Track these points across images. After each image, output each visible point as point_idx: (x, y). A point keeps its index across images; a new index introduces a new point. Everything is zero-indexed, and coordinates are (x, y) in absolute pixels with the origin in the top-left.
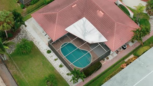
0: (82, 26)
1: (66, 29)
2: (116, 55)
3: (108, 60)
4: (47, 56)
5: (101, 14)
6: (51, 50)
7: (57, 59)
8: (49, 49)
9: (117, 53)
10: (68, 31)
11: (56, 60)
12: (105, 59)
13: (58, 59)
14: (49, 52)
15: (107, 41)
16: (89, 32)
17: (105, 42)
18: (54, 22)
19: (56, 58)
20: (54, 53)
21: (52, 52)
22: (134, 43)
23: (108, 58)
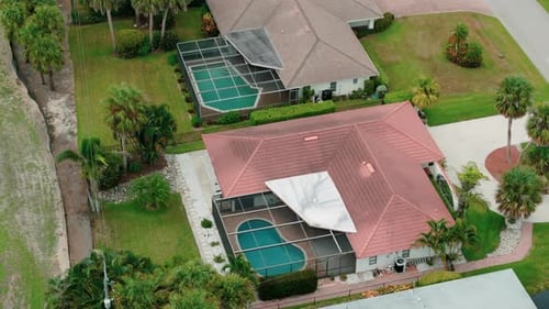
0: (309, 188)
1: (267, 183)
2: (372, 277)
3: (343, 283)
4: (198, 231)
5: (368, 170)
6: (214, 223)
7: (218, 244)
8: (211, 219)
9: (375, 275)
10: (269, 186)
11: (213, 244)
12: (337, 279)
13: (222, 245)
14: (206, 224)
15: (355, 231)
16: (321, 204)
17: (350, 233)
18: (245, 160)
19: (216, 241)
20: (217, 232)
21: (214, 226)
22: (432, 268)
23: (344, 278)
